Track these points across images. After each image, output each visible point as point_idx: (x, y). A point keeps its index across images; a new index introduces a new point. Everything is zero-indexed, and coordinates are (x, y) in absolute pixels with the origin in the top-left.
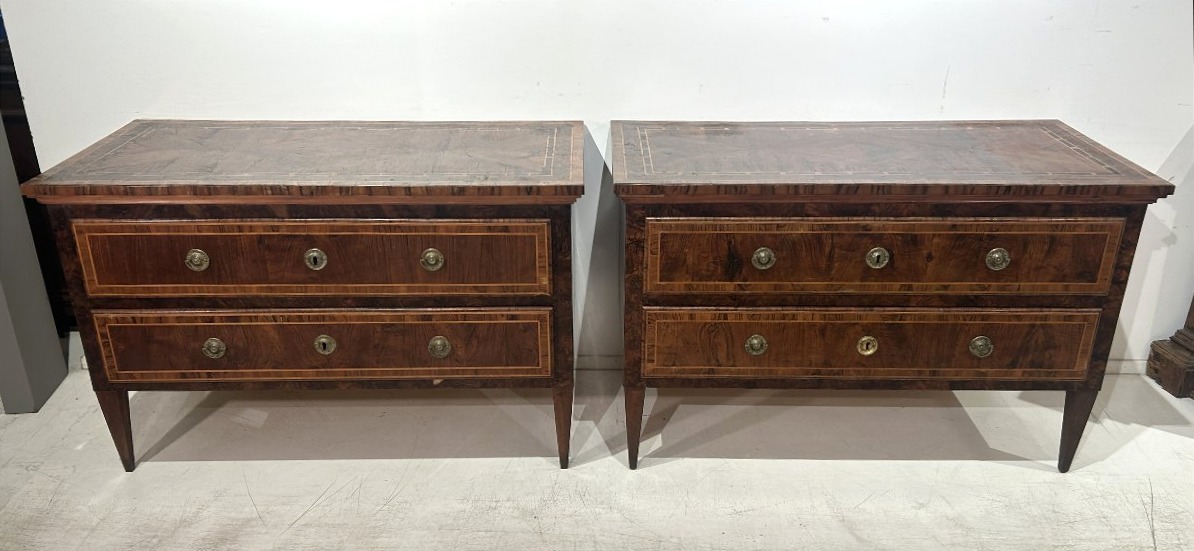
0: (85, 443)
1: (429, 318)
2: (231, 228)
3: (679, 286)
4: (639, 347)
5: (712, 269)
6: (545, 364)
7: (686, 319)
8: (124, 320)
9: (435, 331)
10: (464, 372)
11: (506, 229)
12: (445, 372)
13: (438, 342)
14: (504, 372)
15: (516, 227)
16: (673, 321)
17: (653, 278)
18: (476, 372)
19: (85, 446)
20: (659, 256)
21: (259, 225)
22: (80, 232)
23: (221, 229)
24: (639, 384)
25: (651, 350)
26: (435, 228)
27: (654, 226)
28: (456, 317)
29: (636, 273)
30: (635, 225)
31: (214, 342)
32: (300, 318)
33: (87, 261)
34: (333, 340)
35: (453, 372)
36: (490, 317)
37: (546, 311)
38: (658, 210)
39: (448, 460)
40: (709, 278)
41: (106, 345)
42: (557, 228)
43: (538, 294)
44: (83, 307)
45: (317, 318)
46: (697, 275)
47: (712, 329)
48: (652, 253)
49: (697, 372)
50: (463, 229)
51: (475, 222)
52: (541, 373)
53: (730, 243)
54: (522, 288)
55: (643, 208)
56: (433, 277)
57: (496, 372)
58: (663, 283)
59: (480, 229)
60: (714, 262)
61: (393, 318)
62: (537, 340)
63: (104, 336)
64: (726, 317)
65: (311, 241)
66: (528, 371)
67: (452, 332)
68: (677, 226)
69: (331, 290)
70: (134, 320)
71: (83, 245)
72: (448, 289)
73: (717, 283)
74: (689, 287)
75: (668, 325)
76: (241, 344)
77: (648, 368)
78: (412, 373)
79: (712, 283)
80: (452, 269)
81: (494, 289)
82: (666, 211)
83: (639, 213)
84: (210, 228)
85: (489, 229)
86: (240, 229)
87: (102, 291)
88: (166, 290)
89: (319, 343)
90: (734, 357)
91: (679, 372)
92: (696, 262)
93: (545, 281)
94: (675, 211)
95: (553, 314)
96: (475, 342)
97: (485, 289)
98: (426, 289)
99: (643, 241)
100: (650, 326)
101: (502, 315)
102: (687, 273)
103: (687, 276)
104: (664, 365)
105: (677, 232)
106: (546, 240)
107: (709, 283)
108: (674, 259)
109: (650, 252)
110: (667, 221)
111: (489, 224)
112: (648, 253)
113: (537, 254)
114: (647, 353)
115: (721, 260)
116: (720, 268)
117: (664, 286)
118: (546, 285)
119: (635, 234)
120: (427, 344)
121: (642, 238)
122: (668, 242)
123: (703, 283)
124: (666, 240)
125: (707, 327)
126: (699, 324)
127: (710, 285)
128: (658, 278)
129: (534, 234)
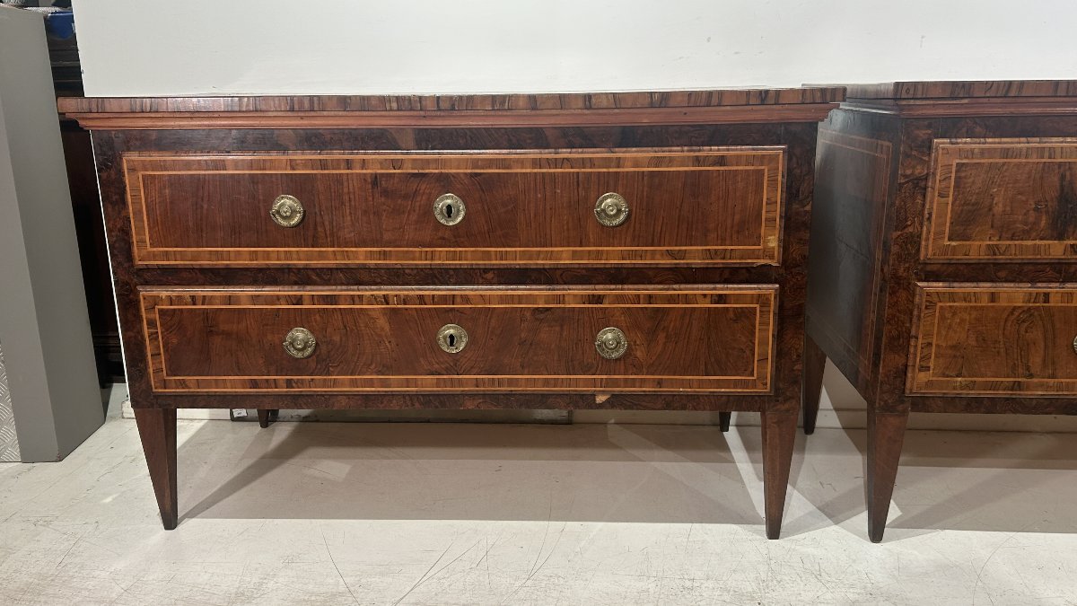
0: (114, 496)
1: (599, 299)
2: (336, 164)
3: (977, 249)
4: (905, 349)
5: (1031, 219)
6: (762, 375)
7: (985, 302)
8: (180, 299)
9: (606, 320)
10: (643, 382)
11: (721, 161)
12: (616, 383)
13: (608, 335)
14: (701, 384)
15: (738, 157)
16: (964, 304)
17: (939, 235)
18: (660, 383)
19: (114, 499)
20: (951, 198)
21: (374, 160)
22: (132, 170)
23: (323, 164)
24: (900, 408)
25: (926, 351)
26: (619, 162)
27: (946, 152)
28: (637, 299)
29: (911, 229)
30: (914, 153)
31: (300, 334)
32: (421, 299)
33: (138, 213)
34: (464, 333)
35: (626, 383)
36: (686, 299)
37: (770, 289)
38: (952, 127)
39: (600, 525)
40: (1026, 235)
41: (154, 336)
42: (794, 160)
43: (762, 262)
44: (127, 284)
45: (444, 299)
46: (1007, 231)
47: (1026, 316)
48: (940, 195)
49: (994, 386)
50: (658, 161)
51: (676, 152)
52: (755, 387)
53: (1063, 177)
54: (738, 253)
55: (929, 126)
56: (609, 235)
57: (690, 384)
58: (954, 243)
59: (683, 162)
60: (1036, 210)
61: (548, 299)
62: (753, 334)
63: (151, 324)
64: (1047, 296)
65: (445, 183)
66: (736, 384)
67: (632, 322)
68: (982, 152)
69: (468, 257)
70: (194, 300)
71: (135, 189)
72: (630, 256)
73: (1038, 242)
74: (993, 250)
75: (954, 311)
76: (337, 338)
77: (919, 380)
78: (569, 382)
79: (1030, 243)
80: (639, 223)
81: (695, 256)
82: (964, 129)
83: (922, 134)
84: (306, 164)
85: (697, 161)
86: (349, 164)
87: (155, 257)
88: (241, 256)
89: (445, 338)
90: (1053, 363)
91: (967, 387)
92: (1008, 208)
93: (773, 242)
94: (978, 129)
95: (781, 294)
96: (661, 337)
97: (683, 255)
98: (599, 255)
99: (926, 178)
100: (927, 312)
101: (705, 296)
102: (992, 227)
103: (991, 232)
104: (944, 375)
105: (982, 161)
106: (780, 178)
107: (1025, 243)
108: (973, 205)
109: (936, 194)
110: (965, 143)
111: (697, 154)
112: (933, 196)
113: (765, 200)
114: (919, 355)
115: (1046, 206)
116: (1044, 218)
117: (954, 246)
118: (773, 248)
119: (914, 167)
120: (594, 338)
121: (926, 172)
122: (965, 177)
123: (1016, 242)
124: (963, 174)
125: (1016, 314)
126: (1005, 309)
127: (1027, 246)
128: (947, 235)
129: (763, 167)
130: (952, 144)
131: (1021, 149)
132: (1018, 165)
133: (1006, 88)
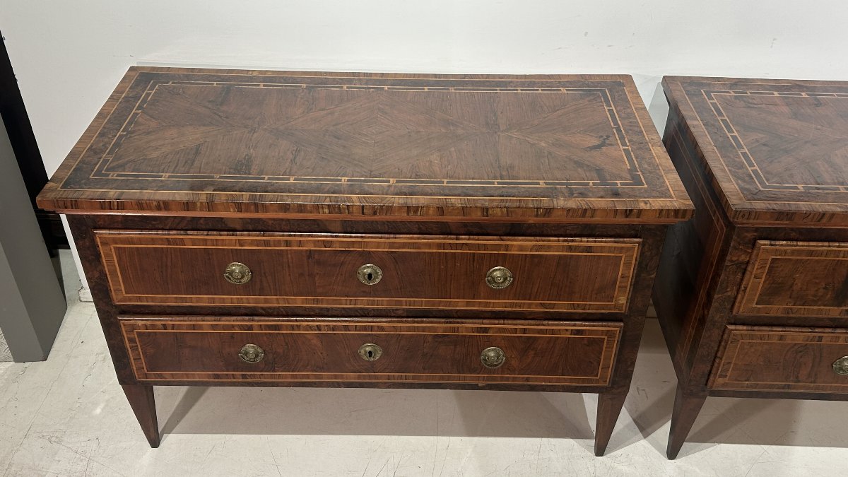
1: (486, 330)
2: (278, 243)
3: (776, 309)
5: (820, 294)
6: (606, 373)
7: (775, 340)
8: (153, 326)
9: (490, 342)
10: (514, 379)
11: (589, 249)
12: (494, 379)
13: (492, 352)
15: (602, 247)
17: (749, 300)
18: (527, 380)
20: (763, 280)
21: (311, 241)
22: (105, 243)
23: (267, 243)
24: (702, 393)
25: (726, 367)
26: (507, 247)
27: (767, 251)
28: (515, 331)
29: (729, 294)
30: (741, 247)
31: (252, 348)
32: (346, 328)
33: (113, 272)
34: (378, 348)
35: (503, 379)
36: (553, 331)
37: (616, 327)
38: (771, 234)
40: (815, 303)
41: (134, 349)
42: (647, 246)
43: (613, 310)
44: (108, 312)
45: (364, 328)
46: (801, 299)
47: (803, 349)
48: (755, 277)
49: (771, 387)
50: (540, 248)
51: (553, 242)
52: (598, 382)
54: (595, 306)
55: (756, 231)
56: (497, 294)
57: (550, 380)
58: (759, 306)
59: (558, 248)
60: (825, 288)
61: (445, 330)
62: (601, 353)
63: (132, 340)
64: (820, 338)
65: (367, 257)
67: (508, 344)
68: (793, 252)
69: (383, 303)
70: (165, 327)
71: (108, 256)
72: (511, 305)
73: (822, 307)
74: (788, 311)
75: (751, 345)
76: (280, 351)
77: (717, 383)
78: (460, 378)
79: (815, 308)
80: (520, 288)
81: (562, 306)
83: (750, 236)
84: (252, 243)
85: (570, 248)
86: (288, 243)
87: (130, 300)
88: (204, 300)
89: (366, 351)
90: (816, 375)
91: (751, 386)
92: (805, 287)
93: (623, 300)
94: (793, 235)
95: (625, 329)
96: (532, 353)
97: (553, 306)
98: (487, 304)
99: (747, 264)
100: (731, 345)
101: (567, 330)
102: (790, 297)
103: (789, 300)
104: (736, 380)
105: (792, 257)
106: (634, 262)
107: (812, 307)
108: (780, 283)
109: (753, 276)
110: (782, 245)
111: (570, 244)
112: (750, 278)
113: (620, 274)
114: (720, 368)
115: (834, 286)
116: (830, 293)
117: (759, 308)
118: (623, 304)
119: (739, 256)
120: (480, 353)
121: (748, 259)
122: (777, 267)
123: (806, 307)
124: (775, 265)
125: (796, 347)
126: (789, 344)
127: (813, 309)
128: (755, 302)
129: (621, 255)
130: (771, 245)
131: (823, 251)
132: (817, 261)
133: (820, 217)
